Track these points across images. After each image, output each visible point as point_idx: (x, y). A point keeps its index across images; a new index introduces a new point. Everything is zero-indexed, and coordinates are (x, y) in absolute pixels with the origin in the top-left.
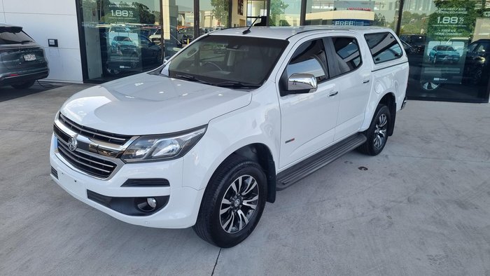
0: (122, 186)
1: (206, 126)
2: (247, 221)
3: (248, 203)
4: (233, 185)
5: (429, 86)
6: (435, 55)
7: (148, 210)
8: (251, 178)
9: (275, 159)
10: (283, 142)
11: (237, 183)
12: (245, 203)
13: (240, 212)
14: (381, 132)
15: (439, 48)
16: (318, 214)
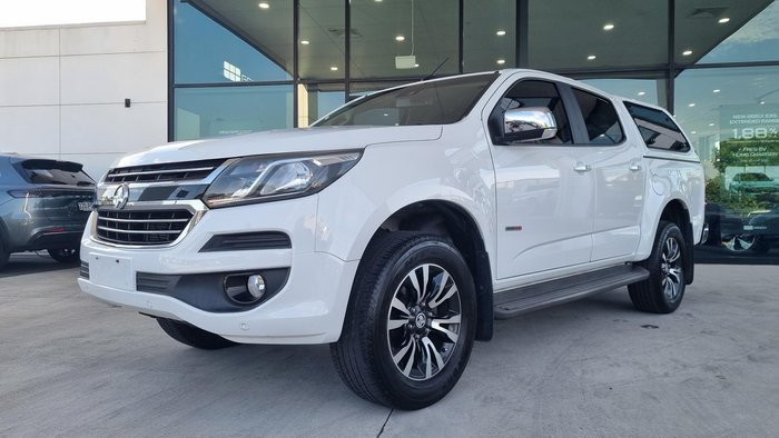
0: (201, 251)
1: (361, 151)
2: (441, 365)
3: (441, 325)
4: (412, 275)
5: (738, 245)
6: (739, 189)
7: (246, 301)
8: (446, 275)
9: (488, 248)
10: (502, 228)
11: (420, 274)
12: (435, 325)
13: (426, 341)
14: (672, 271)
15: (744, 177)
16: (578, 374)
